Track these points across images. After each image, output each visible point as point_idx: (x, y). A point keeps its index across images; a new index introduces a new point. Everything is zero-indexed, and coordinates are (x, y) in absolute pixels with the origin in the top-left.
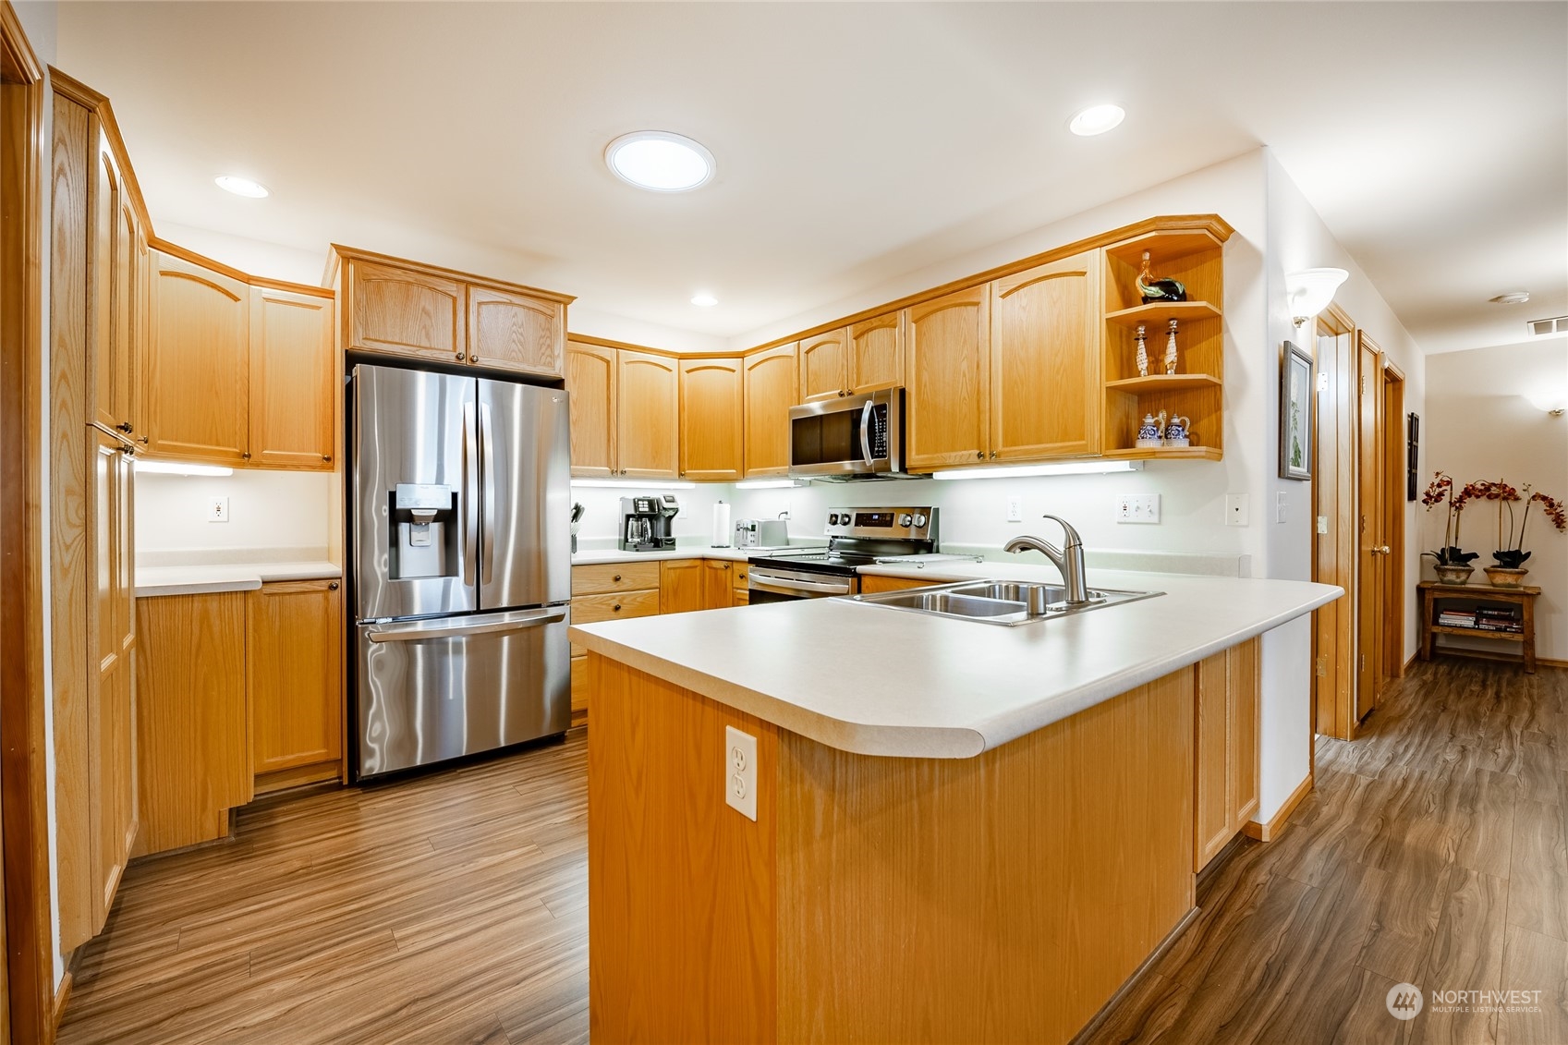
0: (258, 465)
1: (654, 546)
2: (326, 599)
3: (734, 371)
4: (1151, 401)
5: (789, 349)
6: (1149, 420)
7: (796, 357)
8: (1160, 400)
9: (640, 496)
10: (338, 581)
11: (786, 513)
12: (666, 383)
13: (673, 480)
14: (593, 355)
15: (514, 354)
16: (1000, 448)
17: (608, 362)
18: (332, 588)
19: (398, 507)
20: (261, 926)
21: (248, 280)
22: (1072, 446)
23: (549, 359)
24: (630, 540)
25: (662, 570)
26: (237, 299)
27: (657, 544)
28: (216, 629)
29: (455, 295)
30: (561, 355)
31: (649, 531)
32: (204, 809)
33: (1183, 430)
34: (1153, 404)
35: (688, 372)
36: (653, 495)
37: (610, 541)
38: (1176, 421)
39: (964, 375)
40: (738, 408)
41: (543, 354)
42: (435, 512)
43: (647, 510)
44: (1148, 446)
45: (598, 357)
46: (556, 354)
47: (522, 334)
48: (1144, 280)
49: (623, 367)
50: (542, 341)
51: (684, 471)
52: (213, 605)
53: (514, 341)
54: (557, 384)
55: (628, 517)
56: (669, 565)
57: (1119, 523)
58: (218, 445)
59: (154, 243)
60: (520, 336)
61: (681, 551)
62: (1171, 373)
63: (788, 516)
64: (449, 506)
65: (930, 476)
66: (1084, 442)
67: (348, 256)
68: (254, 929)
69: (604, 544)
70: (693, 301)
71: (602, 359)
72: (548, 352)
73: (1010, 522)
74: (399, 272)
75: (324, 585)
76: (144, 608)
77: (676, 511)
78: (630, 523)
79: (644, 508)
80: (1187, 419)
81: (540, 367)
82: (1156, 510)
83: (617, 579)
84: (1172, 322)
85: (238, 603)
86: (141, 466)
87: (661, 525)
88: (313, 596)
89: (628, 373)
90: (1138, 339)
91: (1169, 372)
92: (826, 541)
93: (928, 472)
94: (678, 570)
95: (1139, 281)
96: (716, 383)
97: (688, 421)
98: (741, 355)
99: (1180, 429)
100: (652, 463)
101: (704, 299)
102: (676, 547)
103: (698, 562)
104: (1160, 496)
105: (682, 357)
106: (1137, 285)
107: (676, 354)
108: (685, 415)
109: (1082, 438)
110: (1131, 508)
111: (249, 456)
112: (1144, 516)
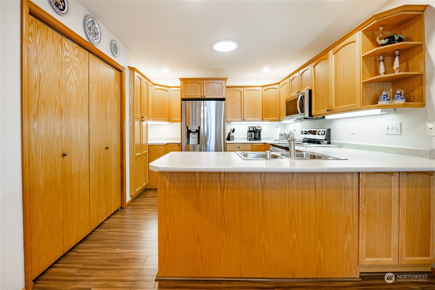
0: (171, 122)
1: (255, 140)
2: (178, 147)
3: (277, 88)
4: (396, 84)
5: (287, 80)
6: (384, 93)
7: (289, 83)
8: (399, 83)
9: (251, 126)
10: (180, 144)
11: (295, 130)
12: (258, 95)
13: (260, 121)
14: (237, 90)
15: (213, 94)
16: (334, 107)
17: (241, 91)
18: (179, 145)
19: (189, 129)
20: (154, 202)
21: (169, 87)
22: (352, 106)
23: (221, 94)
24: (248, 138)
25: (252, 146)
26: (167, 91)
27: (255, 139)
28: (159, 151)
29: (201, 83)
30: (224, 92)
31: (254, 135)
32: (157, 183)
33: (401, 96)
34: (397, 85)
35: (264, 90)
36: (254, 126)
37: (245, 138)
38: (398, 92)
39: (325, 83)
40: (278, 99)
41: (220, 93)
42: (195, 131)
43: (252, 130)
44: (382, 104)
45: (238, 91)
46: (223, 92)
47: (215, 89)
48: (379, 38)
49: (245, 92)
50: (220, 90)
51: (263, 119)
52: (158, 147)
53: (213, 91)
54: (224, 99)
55: (248, 131)
56: (254, 145)
57: (386, 134)
58: (164, 118)
59: (154, 84)
60: (215, 90)
61: (262, 141)
62: (397, 72)
63: (296, 131)
64: (198, 129)
65: (324, 117)
66: (355, 104)
67: (182, 79)
68: (153, 202)
69: (244, 139)
70: (263, 71)
71: (239, 91)
72: (221, 92)
73: (352, 133)
74: (190, 81)
75: (177, 145)
76: (149, 147)
77: (261, 130)
78: (249, 133)
79: (251, 129)
80: (402, 91)
81: (219, 96)
82: (399, 129)
83: (239, 148)
84: (396, 51)
85: (162, 146)
86: (149, 122)
87: (257, 134)
88: (176, 147)
89: (246, 94)
90: (380, 61)
91: (396, 72)
92: (301, 139)
93: (323, 116)
94: (257, 146)
95: (378, 39)
96: (272, 93)
97: (265, 104)
98: (279, 84)
99: (399, 95)
100: (254, 116)
101: (266, 70)
102: (261, 140)
103: (263, 144)
104: (401, 123)
105: (263, 86)
106: (377, 41)
107: (261, 86)
108: (264, 103)
109: (355, 103)
110: (390, 128)
111: (169, 120)
112: (395, 132)
